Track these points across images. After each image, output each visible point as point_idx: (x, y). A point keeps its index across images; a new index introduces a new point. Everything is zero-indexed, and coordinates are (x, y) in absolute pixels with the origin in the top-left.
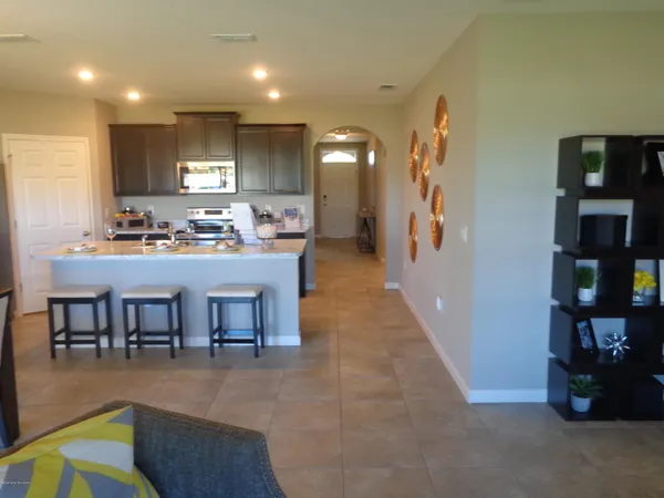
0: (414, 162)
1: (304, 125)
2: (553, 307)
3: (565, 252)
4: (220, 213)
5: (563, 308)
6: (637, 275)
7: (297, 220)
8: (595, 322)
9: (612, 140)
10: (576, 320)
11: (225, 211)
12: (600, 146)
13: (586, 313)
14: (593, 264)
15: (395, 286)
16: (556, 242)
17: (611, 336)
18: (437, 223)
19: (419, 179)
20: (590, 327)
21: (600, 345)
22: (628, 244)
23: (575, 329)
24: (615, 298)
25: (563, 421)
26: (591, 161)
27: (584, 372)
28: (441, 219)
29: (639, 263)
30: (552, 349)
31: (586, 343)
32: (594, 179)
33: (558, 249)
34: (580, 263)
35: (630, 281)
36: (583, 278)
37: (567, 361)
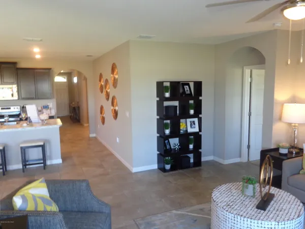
0: (101, 86)
1: (50, 69)
2: (158, 137)
3: (160, 118)
4: (10, 108)
5: (160, 136)
6: (181, 124)
7: (49, 110)
8: (170, 140)
9: (171, 83)
10: (165, 140)
11: (12, 108)
12: (168, 84)
13: (168, 137)
14: (168, 121)
15: (94, 135)
16: (157, 115)
17: (175, 144)
18: (115, 110)
19: (104, 93)
20: (169, 142)
21: (172, 148)
22: (178, 115)
23: (165, 143)
24: (175, 132)
25: (163, 173)
26: (166, 89)
27: (168, 156)
28: (117, 108)
29: (182, 120)
30: (158, 150)
31: (168, 147)
32: (167, 95)
33: (158, 117)
34: (165, 121)
35: (179, 126)
36: (166, 126)
37: (163, 153)
